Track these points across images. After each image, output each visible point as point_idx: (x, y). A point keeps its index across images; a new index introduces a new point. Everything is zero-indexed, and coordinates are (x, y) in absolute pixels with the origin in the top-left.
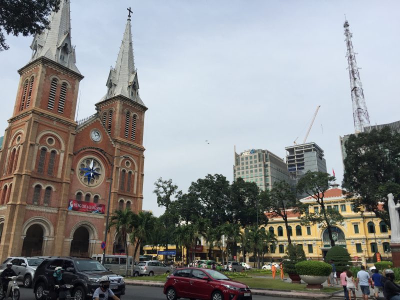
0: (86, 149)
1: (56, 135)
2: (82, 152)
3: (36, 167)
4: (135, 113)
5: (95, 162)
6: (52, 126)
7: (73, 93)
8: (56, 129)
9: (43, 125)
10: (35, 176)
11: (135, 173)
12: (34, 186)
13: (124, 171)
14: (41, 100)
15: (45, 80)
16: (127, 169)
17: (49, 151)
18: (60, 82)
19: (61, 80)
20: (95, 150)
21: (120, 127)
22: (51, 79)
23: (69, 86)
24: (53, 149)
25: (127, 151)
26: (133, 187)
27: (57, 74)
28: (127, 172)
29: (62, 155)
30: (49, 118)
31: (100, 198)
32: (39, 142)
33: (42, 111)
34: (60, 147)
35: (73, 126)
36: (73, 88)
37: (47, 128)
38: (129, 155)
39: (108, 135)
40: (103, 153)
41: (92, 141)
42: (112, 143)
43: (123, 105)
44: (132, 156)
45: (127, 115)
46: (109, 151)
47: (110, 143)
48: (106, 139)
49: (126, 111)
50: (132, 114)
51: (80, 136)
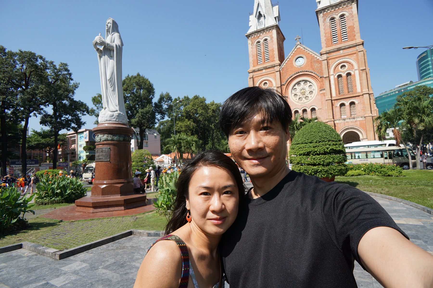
0: (292, 76)
1: (268, 78)
2: (289, 80)
4: (341, 13)
5: (306, 81)
6: (263, 74)
7: (272, 41)
8: (266, 74)
9: (256, 77)
11: (354, 72)
13: (340, 76)
14: (252, 62)
15: (252, 48)
16: (344, 72)
19: (261, 39)
20: (301, 73)
21: (325, 38)
22: (255, 44)
23: (269, 39)
25: (340, 56)
26: (356, 86)
27: (259, 37)
28: (344, 75)
30: (259, 70)
33: (254, 68)
34: (273, 85)
35: (277, 66)
36: (272, 38)
37: (260, 77)
38: (342, 58)
39: (312, 53)
40: (309, 72)
41: (296, 68)
42: (318, 58)
43: (323, 17)
44: (347, 57)
45: (331, 22)
46: (315, 67)
47: (316, 59)
48: (310, 58)
49: (329, 19)
50: (337, 17)
51: (285, 70)
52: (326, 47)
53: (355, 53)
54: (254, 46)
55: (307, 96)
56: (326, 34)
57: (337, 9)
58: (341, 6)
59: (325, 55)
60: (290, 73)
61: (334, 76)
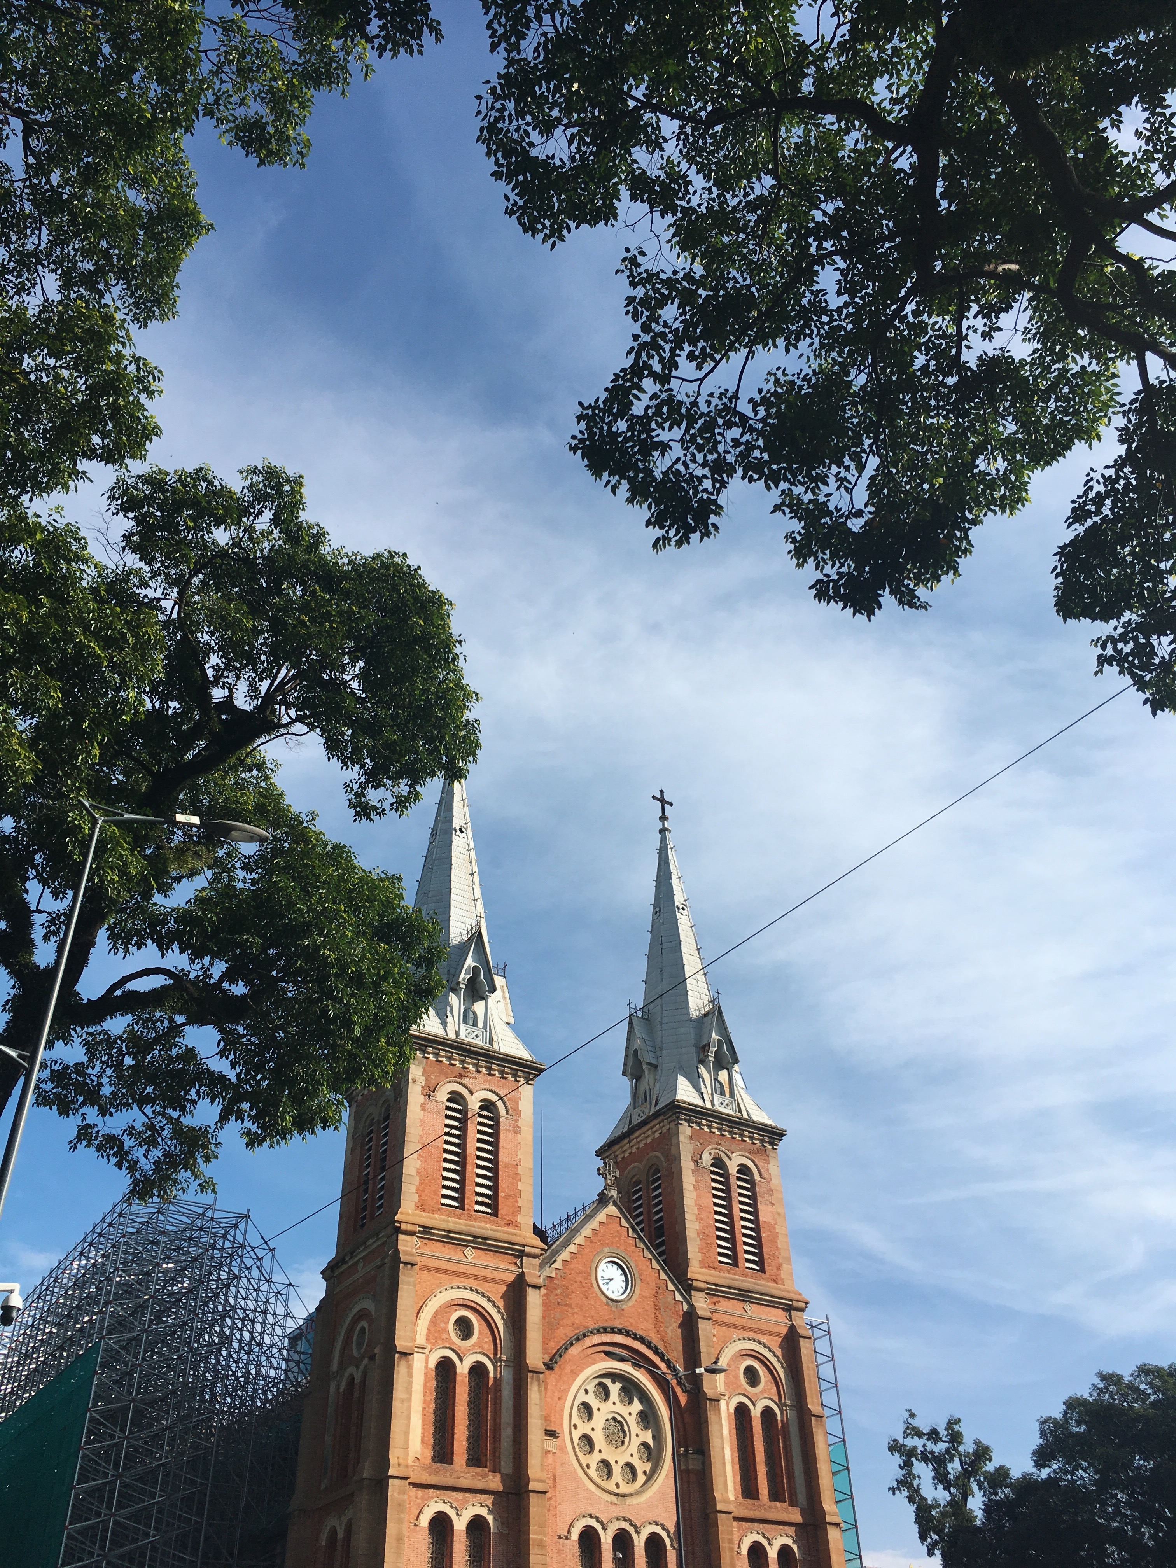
0: (585, 1336)
1: (476, 1298)
2: (574, 1351)
3: (423, 1441)
4: (741, 1160)
5: (628, 1388)
6: (462, 1269)
7: (516, 1130)
8: (476, 1277)
10: (427, 1479)
12: (425, 1520)
13: (743, 1412)
14: (418, 1180)
15: (423, 1107)
16: (754, 1398)
17: (463, 1367)
18: (472, 1101)
19: (471, 1093)
20: (617, 1339)
21: (697, 1226)
22: (442, 1095)
23: (503, 1110)
24: (474, 1358)
25: (744, 1322)
27: (462, 1076)
28: (756, 1413)
29: (509, 1377)
30: (450, 1238)
31: (667, 1543)
32: (427, 1338)
33: (426, 1219)
35: (529, 1255)
36: (515, 1111)
37: (447, 1281)
38: (750, 1335)
40: (649, 1345)
41: (602, 1302)
43: (691, 1138)
44: (764, 1339)
45: (714, 1173)
46: (669, 1331)
47: (670, 1299)
48: (655, 1285)
49: (709, 1156)
50: (732, 1167)
51: (559, 1291)
52: (702, 1264)
53: (786, 1337)
54: (434, 1106)
55: (632, 1461)
56: (700, 1208)
57: (731, 1135)
58: (741, 1135)
59: (702, 1294)
60: (578, 1319)
61: (728, 1404)
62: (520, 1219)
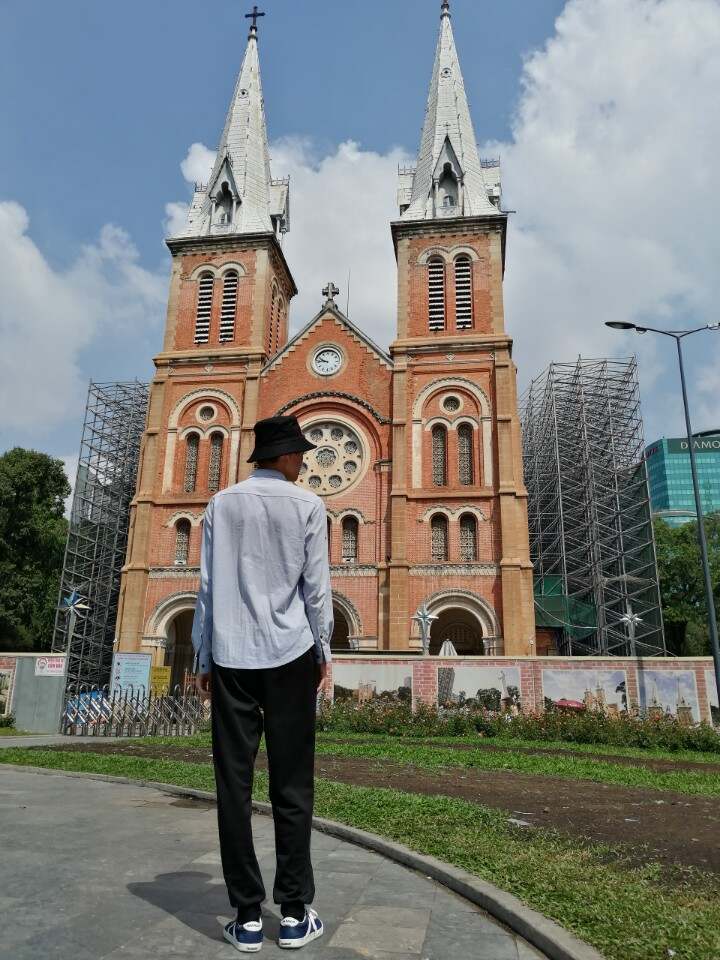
0: (296, 403)
1: (217, 395)
3: (174, 481)
4: (460, 251)
5: (338, 430)
6: (204, 379)
7: (252, 283)
8: (215, 382)
9: (180, 383)
10: (173, 501)
11: (480, 424)
12: (171, 524)
13: (439, 429)
14: (175, 333)
15: (181, 287)
16: (452, 419)
17: (205, 437)
18: (219, 273)
19: (218, 268)
20: (325, 399)
22: (194, 276)
23: (241, 272)
24: (213, 430)
25: (445, 368)
26: (481, 467)
27: (210, 259)
28: (452, 428)
29: (236, 435)
30: (193, 363)
31: (361, 521)
32: (180, 424)
33: (177, 354)
34: (230, 419)
35: (253, 361)
36: (252, 270)
37: (193, 388)
38: (451, 376)
39: (366, 345)
40: (350, 398)
41: (314, 379)
42: (382, 362)
43: (409, 247)
44: (464, 376)
45: (431, 267)
46: (372, 387)
47: (375, 365)
48: (360, 358)
49: (426, 257)
50: (449, 258)
51: (278, 378)
52: (410, 335)
53: (488, 370)
54: (187, 284)
55: (338, 474)
56: (413, 296)
57: (449, 234)
58: (462, 231)
59: (405, 357)
60: (292, 393)
61: (423, 427)
62: (251, 339)
